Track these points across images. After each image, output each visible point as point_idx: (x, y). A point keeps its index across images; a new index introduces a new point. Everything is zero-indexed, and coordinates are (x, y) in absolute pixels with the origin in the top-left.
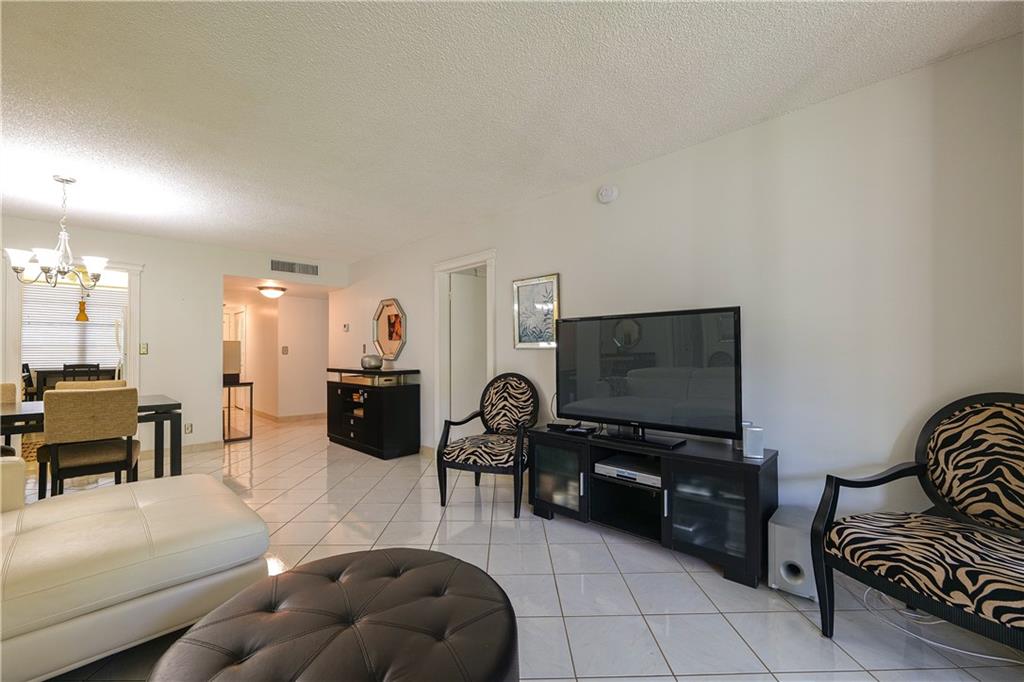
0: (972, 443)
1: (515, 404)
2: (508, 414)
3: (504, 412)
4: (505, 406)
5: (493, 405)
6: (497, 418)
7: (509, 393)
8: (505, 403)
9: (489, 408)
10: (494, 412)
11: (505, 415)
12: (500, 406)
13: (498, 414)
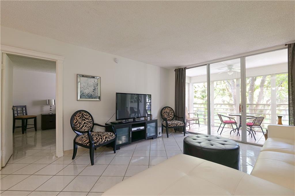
0: (167, 112)
1: (89, 121)
2: (87, 125)
3: (85, 125)
4: (85, 122)
5: (80, 123)
6: (83, 128)
7: (85, 118)
8: (85, 121)
9: (79, 125)
10: (81, 126)
11: (86, 126)
12: (83, 123)
13: (83, 126)
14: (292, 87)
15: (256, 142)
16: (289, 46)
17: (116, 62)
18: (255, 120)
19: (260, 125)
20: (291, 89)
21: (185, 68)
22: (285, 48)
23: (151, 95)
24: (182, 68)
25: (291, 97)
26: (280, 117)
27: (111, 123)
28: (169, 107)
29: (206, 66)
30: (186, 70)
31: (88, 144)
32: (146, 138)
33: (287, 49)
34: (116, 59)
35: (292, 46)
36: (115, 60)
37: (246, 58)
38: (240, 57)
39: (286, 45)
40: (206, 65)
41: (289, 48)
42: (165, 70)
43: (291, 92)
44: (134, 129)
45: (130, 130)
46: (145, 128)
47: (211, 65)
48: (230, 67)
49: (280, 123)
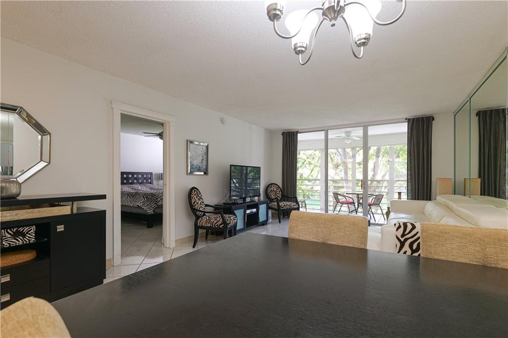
1: (202, 201)
7: (199, 197)
8: (200, 201)
14: (411, 162)
15: (376, 222)
16: (409, 120)
17: (223, 124)
18: (375, 198)
19: (379, 205)
20: (409, 165)
21: (297, 132)
22: (406, 122)
23: (260, 168)
24: (294, 132)
25: (409, 172)
26: (400, 193)
27: (224, 203)
28: (276, 185)
29: (324, 132)
30: (298, 135)
31: (221, 226)
32: (259, 224)
33: (407, 123)
34: (223, 118)
35: (411, 121)
36: (222, 121)
37: (369, 127)
38: (362, 126)
39: (406, 119)
40: (324, 130)
41: (408, 122)
42: (270, 133)
43: (409, 168)
44: (248, 212)
45: (245, 212)
46: (258, 210)
47: (329, 131)
48: (348, 134)
49: (400, 198)
